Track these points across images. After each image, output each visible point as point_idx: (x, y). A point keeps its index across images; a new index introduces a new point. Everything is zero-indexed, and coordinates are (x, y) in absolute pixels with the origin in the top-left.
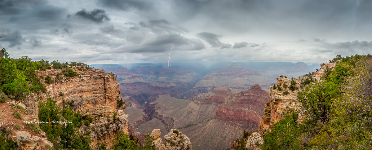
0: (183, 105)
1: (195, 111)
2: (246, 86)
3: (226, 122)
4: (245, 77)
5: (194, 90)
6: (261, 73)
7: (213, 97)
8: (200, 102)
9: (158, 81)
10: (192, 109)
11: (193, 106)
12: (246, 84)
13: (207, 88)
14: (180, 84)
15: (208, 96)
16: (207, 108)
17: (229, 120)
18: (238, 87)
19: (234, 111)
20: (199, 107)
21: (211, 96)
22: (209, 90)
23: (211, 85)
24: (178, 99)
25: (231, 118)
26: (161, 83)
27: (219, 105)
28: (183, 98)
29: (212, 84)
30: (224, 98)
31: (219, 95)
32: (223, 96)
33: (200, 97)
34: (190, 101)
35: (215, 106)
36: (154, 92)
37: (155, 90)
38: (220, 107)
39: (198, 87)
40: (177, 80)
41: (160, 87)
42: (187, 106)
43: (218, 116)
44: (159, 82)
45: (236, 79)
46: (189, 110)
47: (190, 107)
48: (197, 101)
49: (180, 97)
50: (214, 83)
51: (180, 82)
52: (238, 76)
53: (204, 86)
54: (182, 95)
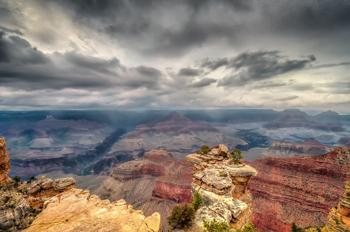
0: (91, 186)
1: (115, 192)
2: (195, 147)
3: (169, 205)
4: (192, 135)
5: (109, 157)
6: (218, 128)
7: (145, 167)
8: (122, 177)
9: (32, 149)
10: (110, 190)
11: (111, 184)
12: (195, 146)
13: (132, 152)
14: (83, 148)
15: (136, 166)
16: (136, 184)
17: (174, 202)
18: (182, 149)
19: (182, 188)
20: (122, 184)
21: (141, 165)
22: (135, 155)
23: (138, 148)
24: (81, 177)
25: (177, 199)
26: (39, 151)
27: (157, 179)
28: (90, 174)
29: (139, 145)
30: (163, 167)
31: (154, 163)
32: (162, 164)
33: (122, 168)
34: (103, 177)
35: (149, 181)
36: (23, 172)
37: (25, 167)
38: (159, 182)
39: (117, 152)
40: (75, 142)
41: (39, 158)
42: (99, 186)
43: (156, 196)
44: (36, 149)
45: (178, 137)
46: (105, 193)
47: (105, 188)
48: (118, 176)
49: (83, 172)
50: (142, 144)
51: (83, 145)
52: (181, 132)
53: (127, 149)
54: (86, 167)
